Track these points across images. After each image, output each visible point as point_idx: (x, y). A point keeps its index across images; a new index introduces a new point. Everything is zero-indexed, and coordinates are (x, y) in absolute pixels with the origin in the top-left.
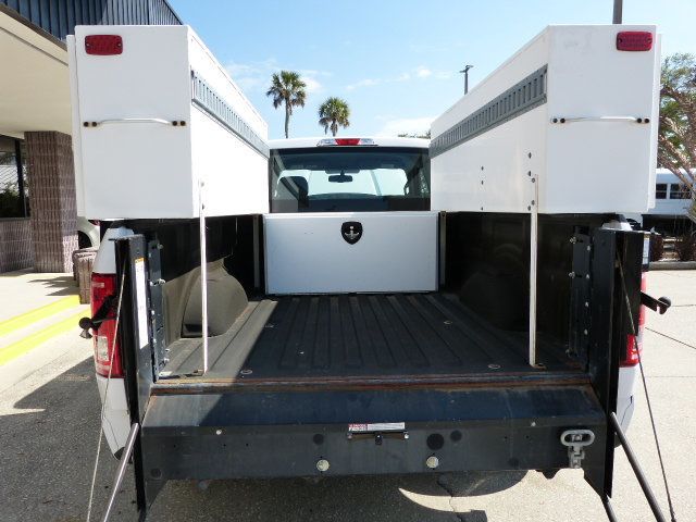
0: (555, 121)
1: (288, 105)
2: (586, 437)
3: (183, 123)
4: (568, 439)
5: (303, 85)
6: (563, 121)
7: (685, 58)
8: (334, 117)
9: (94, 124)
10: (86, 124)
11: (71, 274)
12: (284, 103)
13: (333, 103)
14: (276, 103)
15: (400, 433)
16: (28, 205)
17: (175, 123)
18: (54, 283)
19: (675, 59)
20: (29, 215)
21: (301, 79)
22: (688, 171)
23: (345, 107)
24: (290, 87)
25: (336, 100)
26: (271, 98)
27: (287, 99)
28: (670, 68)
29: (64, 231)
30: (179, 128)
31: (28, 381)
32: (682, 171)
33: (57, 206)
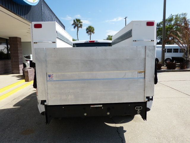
0: (134, 41)
1: (78, 28)
2: (141, 108)
3: (55, 42)
4: (137, 108)
5: (82, 22)
6: (135, 41)
7: (185, 14)
8: (90, 31)
9: (36, 43)
10: (34, 43)
11: (22, 74)
12: (76, 27)
13: (90, 27)
14: (74, 27)
15: (101, 107)
16: (10, 56)
17: (53, 42)
18: (18, 77)
19: (182, 14)
20: (10, 59)
21: (81, 21)
22: (183, 45)
23: (93, 28)
24: (78, 23)
25: (91, 26)
26: (73, 26)
27: (77, 26)
28: (181, 17)
29: (20, 63)
30: (54, 43)
31: (15, 101)
32: (181, 45)
33: (18, 56)
